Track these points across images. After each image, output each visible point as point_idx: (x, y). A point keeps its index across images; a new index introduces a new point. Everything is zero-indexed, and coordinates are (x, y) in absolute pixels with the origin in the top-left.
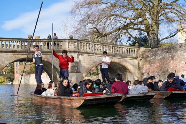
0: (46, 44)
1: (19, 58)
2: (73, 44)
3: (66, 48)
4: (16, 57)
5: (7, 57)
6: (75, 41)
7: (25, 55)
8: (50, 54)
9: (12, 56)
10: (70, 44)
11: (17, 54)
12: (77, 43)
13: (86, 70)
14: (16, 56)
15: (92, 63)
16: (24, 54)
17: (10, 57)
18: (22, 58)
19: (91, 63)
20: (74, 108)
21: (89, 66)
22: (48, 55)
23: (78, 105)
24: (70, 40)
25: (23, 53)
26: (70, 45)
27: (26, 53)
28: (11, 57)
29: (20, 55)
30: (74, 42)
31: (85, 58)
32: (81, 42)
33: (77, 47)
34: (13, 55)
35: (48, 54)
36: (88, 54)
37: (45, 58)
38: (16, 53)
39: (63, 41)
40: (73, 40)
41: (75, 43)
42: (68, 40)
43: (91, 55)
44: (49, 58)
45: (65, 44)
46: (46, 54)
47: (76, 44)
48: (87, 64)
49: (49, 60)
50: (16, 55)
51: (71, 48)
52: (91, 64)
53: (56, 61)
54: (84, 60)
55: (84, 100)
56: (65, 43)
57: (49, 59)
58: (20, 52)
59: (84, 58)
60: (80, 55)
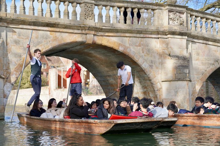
0: (122, 13)
1: (63, 42)
2: (178, 17)
3: (162, 25)
4: (56, 39)
5: (37, 38)
6: (181, 9)
7: (77, 35)
8: (130, 37)
9: (47, 35)
10: (172, 15)
11: (59, 32)
12: (185, 14)
13: (201, 76)
14: (56, 37)
15: (212, 62)
16: (76, 31)
17: (43, 37)
18: (69, 41)
19: (210, 62)
20: (96, 134)
21: (208, 68)
22: (125, 38)
23: (103, 130)
24: (172, 8)
25: (73, 29)
26: (170, 17)
27: (78, 29)
28: (46, 39)
29: (67, 34)
30: (180, 13)
31: (200, 51)
32: (192, 13)
33: (185, 24)
34: (49, 33)
35: (127, 35)
36: (205, 42)
37: (120, 44)
38: (58, 30)
39: (156, 7)
40: (178, 8)
41: (182, 16)
42: (167, 7)
43: (210, 43)
44: (127, 45)
45: (161, 15)
46: (122, 35)
47: (184, 16)
48: (202, 63)
49: (128, 50)
50: (58, 34)
51: (174, 26)
52: (211, 64)
53: (143, 52)
54: (198, 54)
55: (113, 125)
56: (161, 13)
57: (128, 48)
58: (66, 27)
59: (196, 49)
60: (191, 43)
